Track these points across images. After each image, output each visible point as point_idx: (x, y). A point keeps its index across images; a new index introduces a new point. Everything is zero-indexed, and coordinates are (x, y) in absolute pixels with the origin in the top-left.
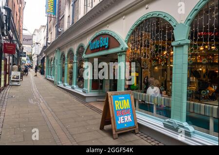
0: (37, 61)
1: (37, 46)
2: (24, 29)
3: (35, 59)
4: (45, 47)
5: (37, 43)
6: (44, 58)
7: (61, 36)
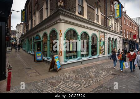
0: (19, 41)
1: (18, 33)
2: (12, 27)
3: (18, 40)
4: (22, 35)
5: (19, 32)
6: (22, 40)
7: (28, 32)
